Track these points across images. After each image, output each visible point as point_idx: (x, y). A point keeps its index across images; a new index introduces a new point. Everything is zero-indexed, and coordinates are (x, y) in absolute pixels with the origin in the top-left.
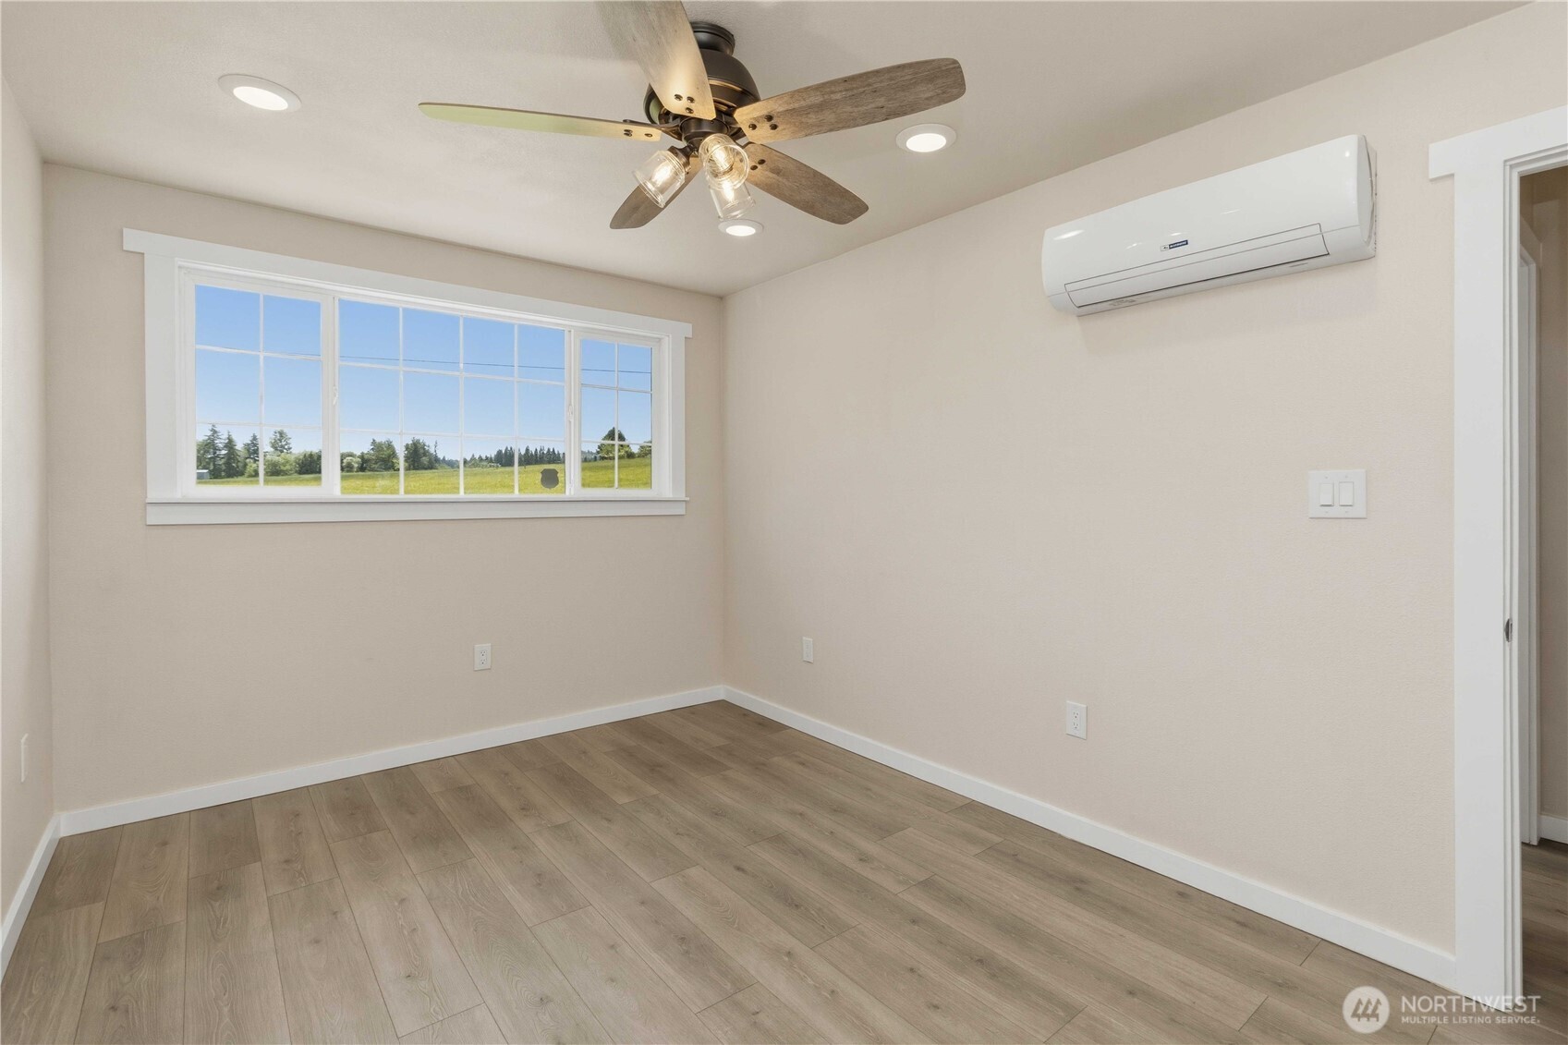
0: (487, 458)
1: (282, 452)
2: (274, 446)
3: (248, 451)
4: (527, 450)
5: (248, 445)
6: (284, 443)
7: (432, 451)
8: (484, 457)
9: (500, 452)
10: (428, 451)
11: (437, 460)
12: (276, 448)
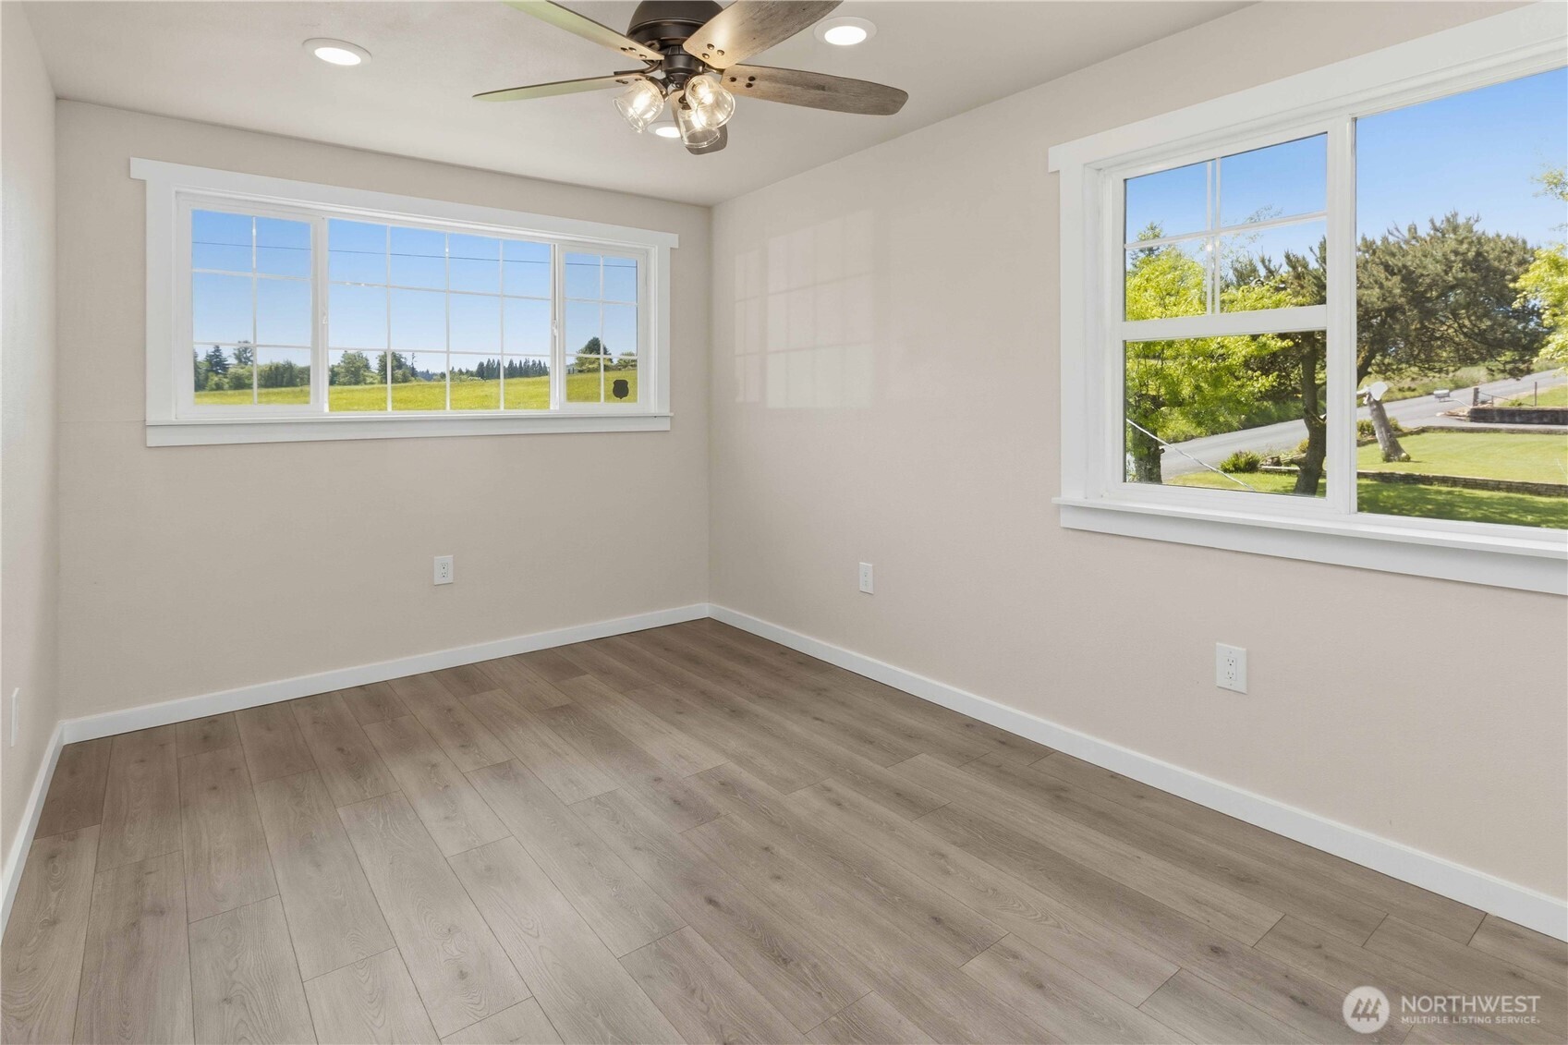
0: (468, 372)
1: (246, 363)
2: (238, 357)
3: (211, 363)
4: (511, 363)
5: (211, 356)
6: (249, 355)
7: (409, 363)
8: (464, 371)
9: (481, 365)
10: (405, 364)
11: (413, 373)
12: (240, 361)
